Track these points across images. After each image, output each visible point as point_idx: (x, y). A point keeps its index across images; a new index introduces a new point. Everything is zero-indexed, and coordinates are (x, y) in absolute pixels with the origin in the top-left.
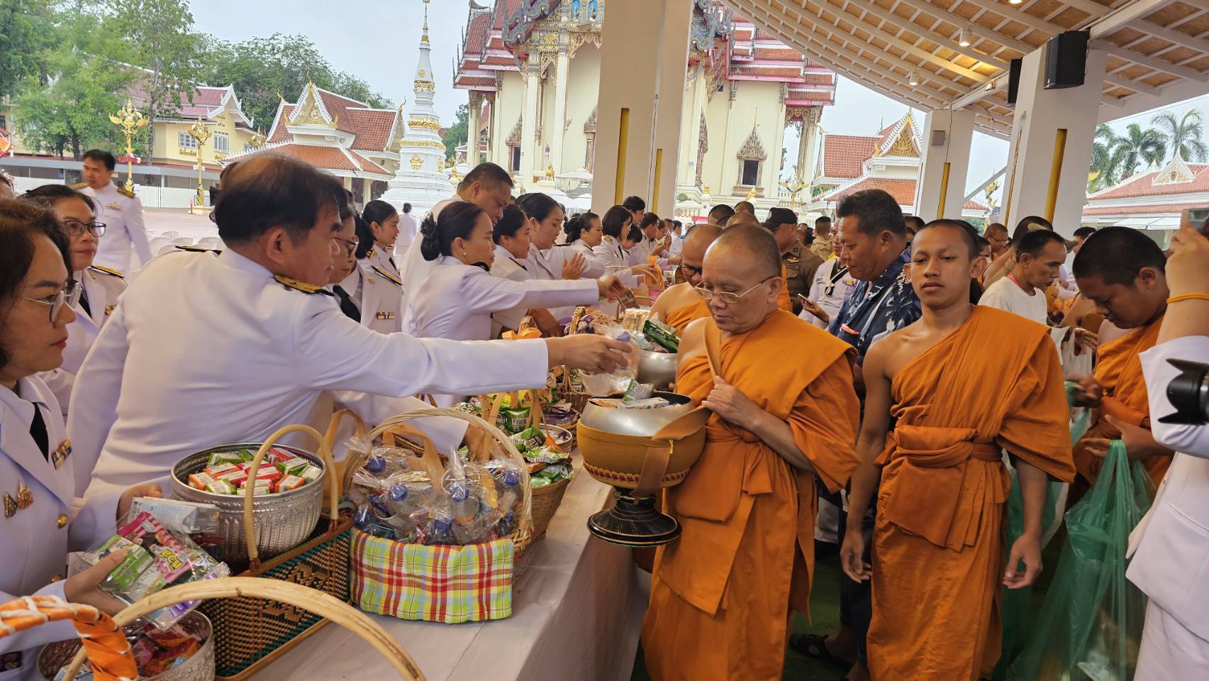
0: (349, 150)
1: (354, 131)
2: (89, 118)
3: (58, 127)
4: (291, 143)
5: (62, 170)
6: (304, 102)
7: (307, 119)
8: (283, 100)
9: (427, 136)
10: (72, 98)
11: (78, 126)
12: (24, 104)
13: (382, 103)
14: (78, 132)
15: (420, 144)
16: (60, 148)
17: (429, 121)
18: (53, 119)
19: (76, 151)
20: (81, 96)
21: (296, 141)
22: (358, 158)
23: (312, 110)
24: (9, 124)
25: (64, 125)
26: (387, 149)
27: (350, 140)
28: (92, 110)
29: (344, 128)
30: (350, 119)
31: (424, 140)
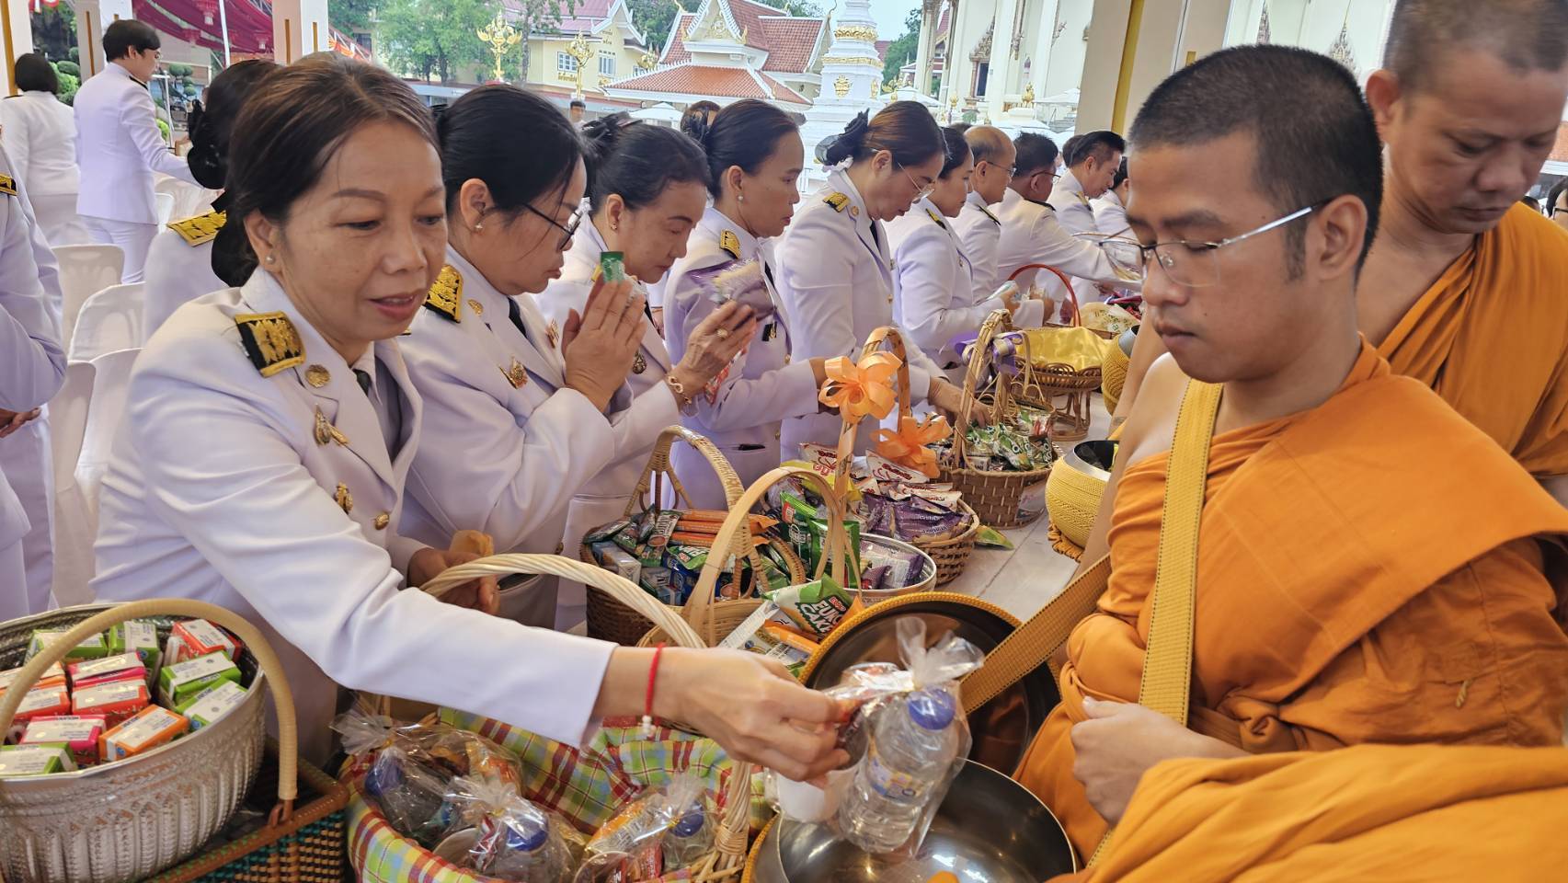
0: (759, 72)
1: (767, 47)
2: (457, 35)
3: (425, 46)
4: (688, 63)
5: (428, 96)
6: (707, 10)
7: (708, 33)
8: (681, 8)
9: (860, 51)
10: (440, 11)
11: (446, 45)
12: (391, 19)
13: (806, 8)
14: (445, 51)
15: (849, 61)
16: (427, 71)
17: (862, 30)
18: (419, 36)
19: (444, 75)
20: (450, 8)
21: (695, 62)
22: (770, 82)
23: (715, 21)
24: (375, 42)
25: (430, 43)
26: (807, 71)
27: (762, 59)
28: (462, 25)
29: (754, 44)
30: (763, 30)
31: (855, 55)
